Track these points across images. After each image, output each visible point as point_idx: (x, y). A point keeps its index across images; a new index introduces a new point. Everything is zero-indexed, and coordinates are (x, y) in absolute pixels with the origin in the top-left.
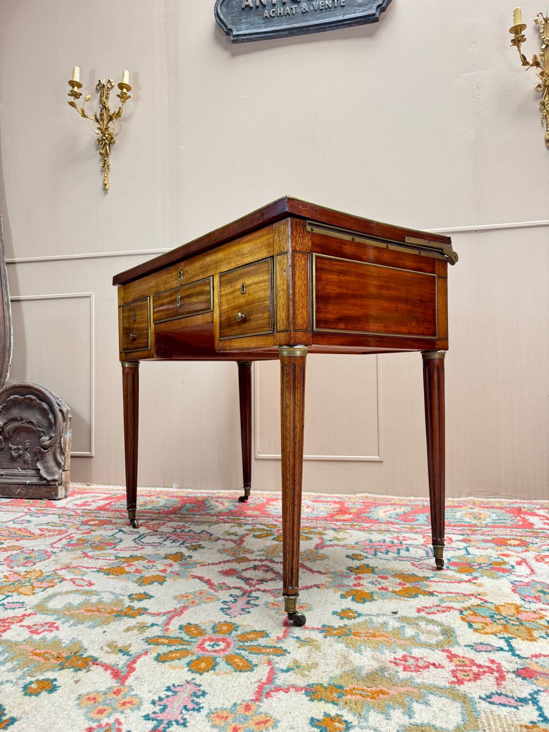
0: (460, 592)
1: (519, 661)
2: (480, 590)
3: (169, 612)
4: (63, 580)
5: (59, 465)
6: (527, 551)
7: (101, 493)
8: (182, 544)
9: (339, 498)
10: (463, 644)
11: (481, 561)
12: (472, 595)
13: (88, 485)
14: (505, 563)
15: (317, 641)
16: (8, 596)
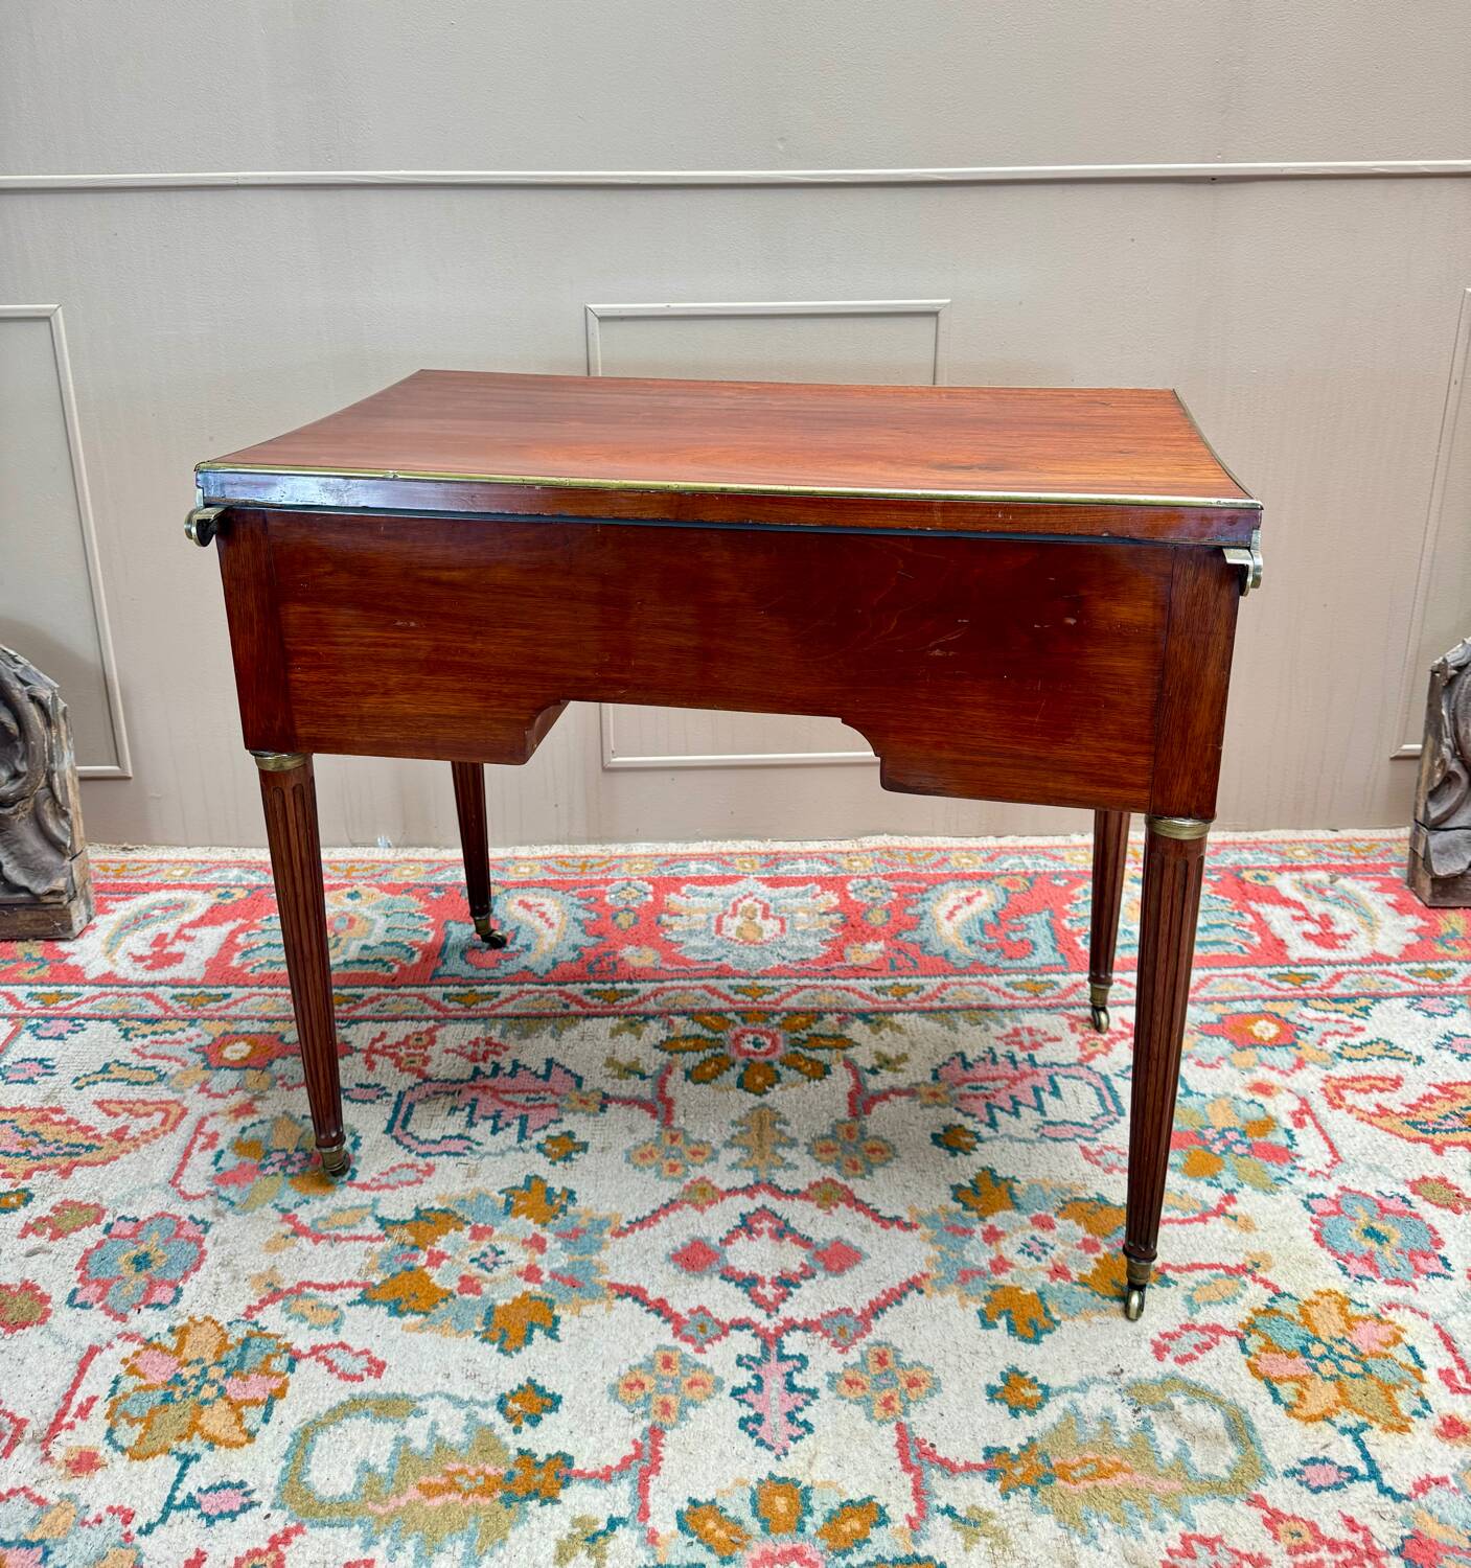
0: (1215, 1260)
1: (1399, 1509)
2: (1254, 1244)
3: (626, 1462)
4: (295, 1358)
5: (57, 846)
6: (1300, 1064)
7: (180, 886)
8: (522, 1135)
9: (827, 861)
10: (1279, 1468)
11: (1220, 1122)
12: (1242, 1269)
13: (124, 849)
14: (1268, 1124)
15: (990, 1515)
16: (187, 1460)
